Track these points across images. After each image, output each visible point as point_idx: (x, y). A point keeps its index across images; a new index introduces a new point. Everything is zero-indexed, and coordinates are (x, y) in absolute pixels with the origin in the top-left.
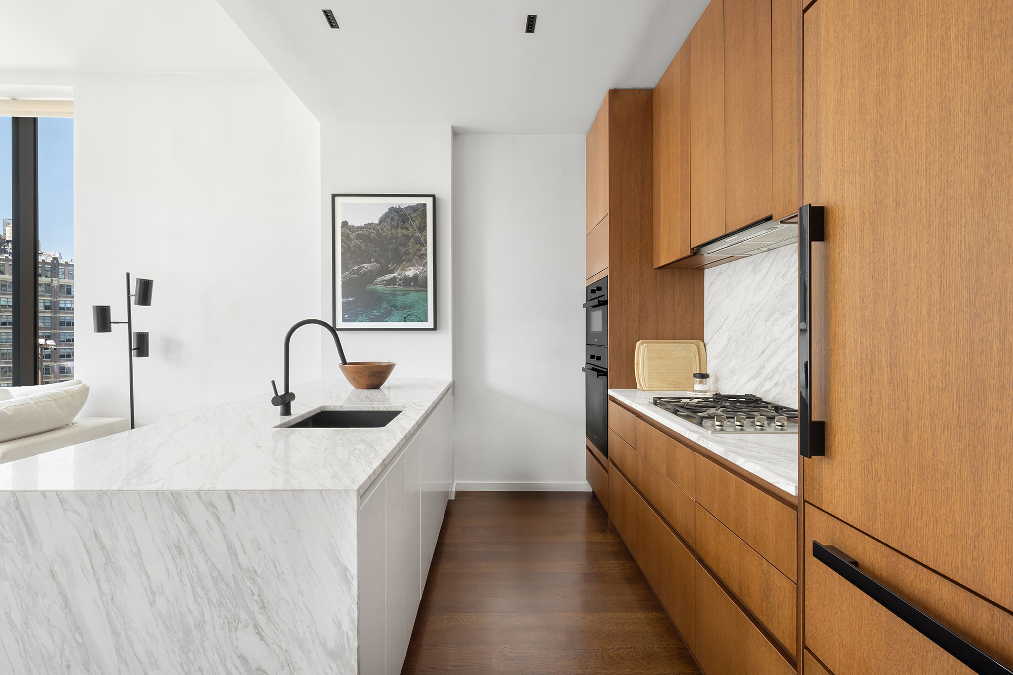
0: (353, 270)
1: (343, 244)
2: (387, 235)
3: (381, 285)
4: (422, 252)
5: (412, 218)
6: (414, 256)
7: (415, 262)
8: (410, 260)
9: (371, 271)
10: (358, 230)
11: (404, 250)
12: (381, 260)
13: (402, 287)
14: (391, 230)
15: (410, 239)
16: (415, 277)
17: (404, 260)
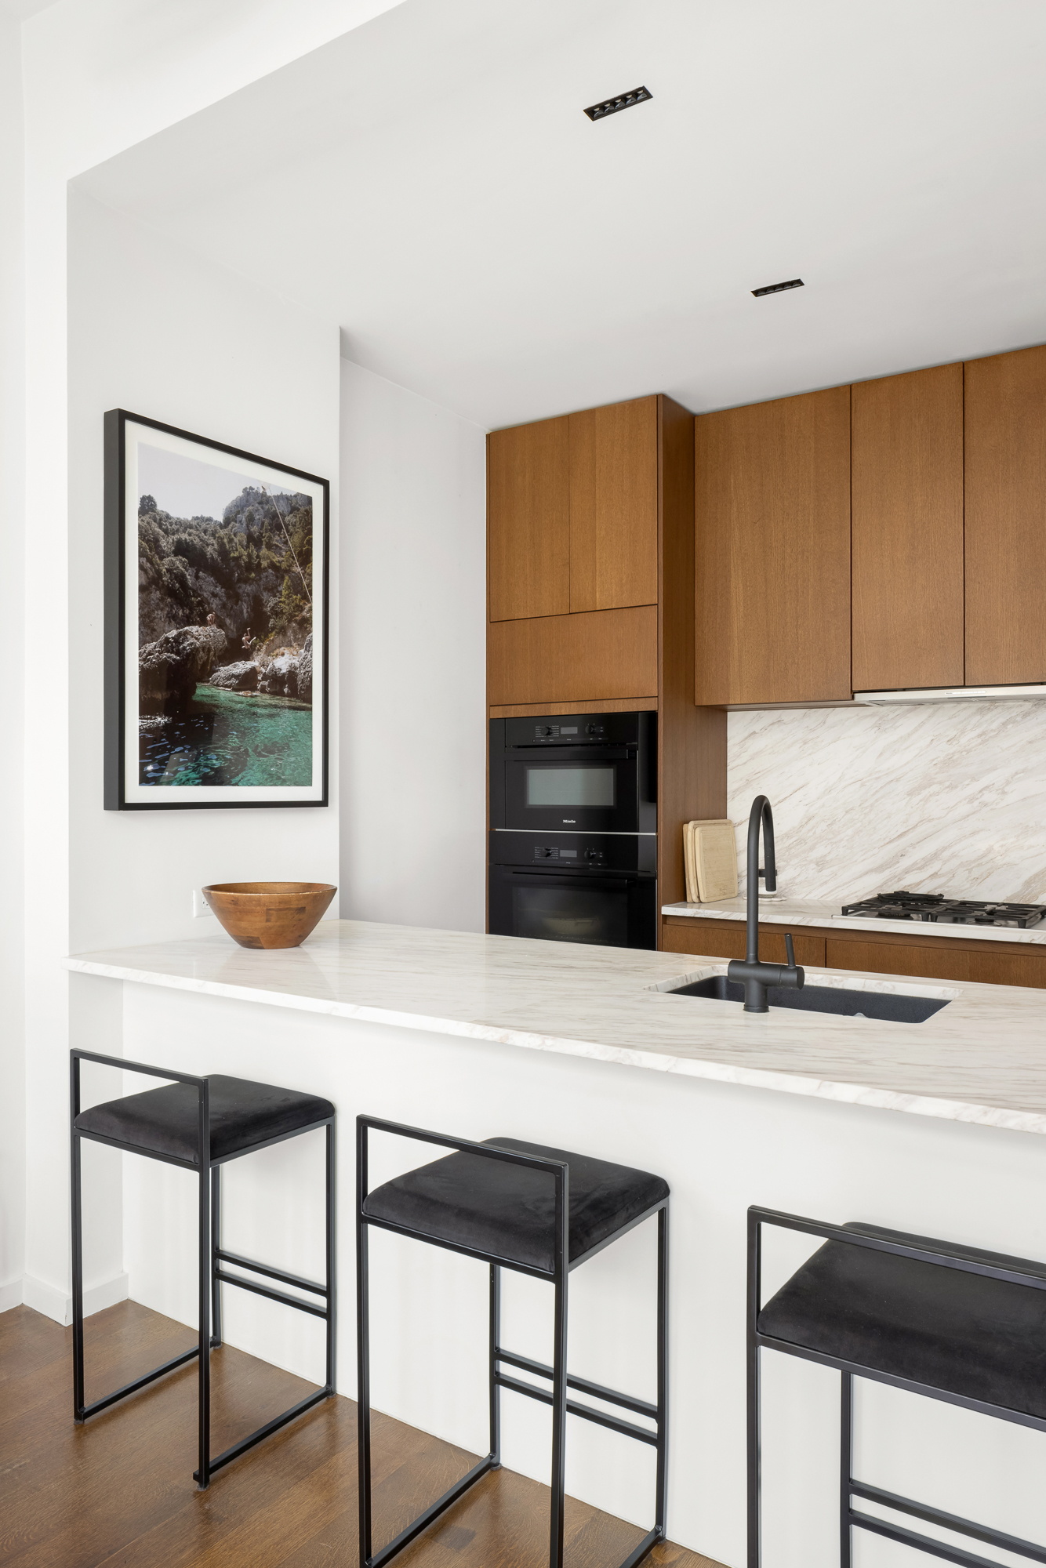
0: (167, 639)
1: (144, 560)
2: (240, 557)
3: (226, 686)
4: (304, 613)
5: (287, 526)
6: (290, 621)
7: (290, 633)
8: (282, 631)
9: (206, 649)
10: (178, 531)
11: (271, 604)
12: (228, 621)
13: (267, 696)
14: (248, 547)
15: (283, 578)
16: (292, 674)
17: (273, 629)
